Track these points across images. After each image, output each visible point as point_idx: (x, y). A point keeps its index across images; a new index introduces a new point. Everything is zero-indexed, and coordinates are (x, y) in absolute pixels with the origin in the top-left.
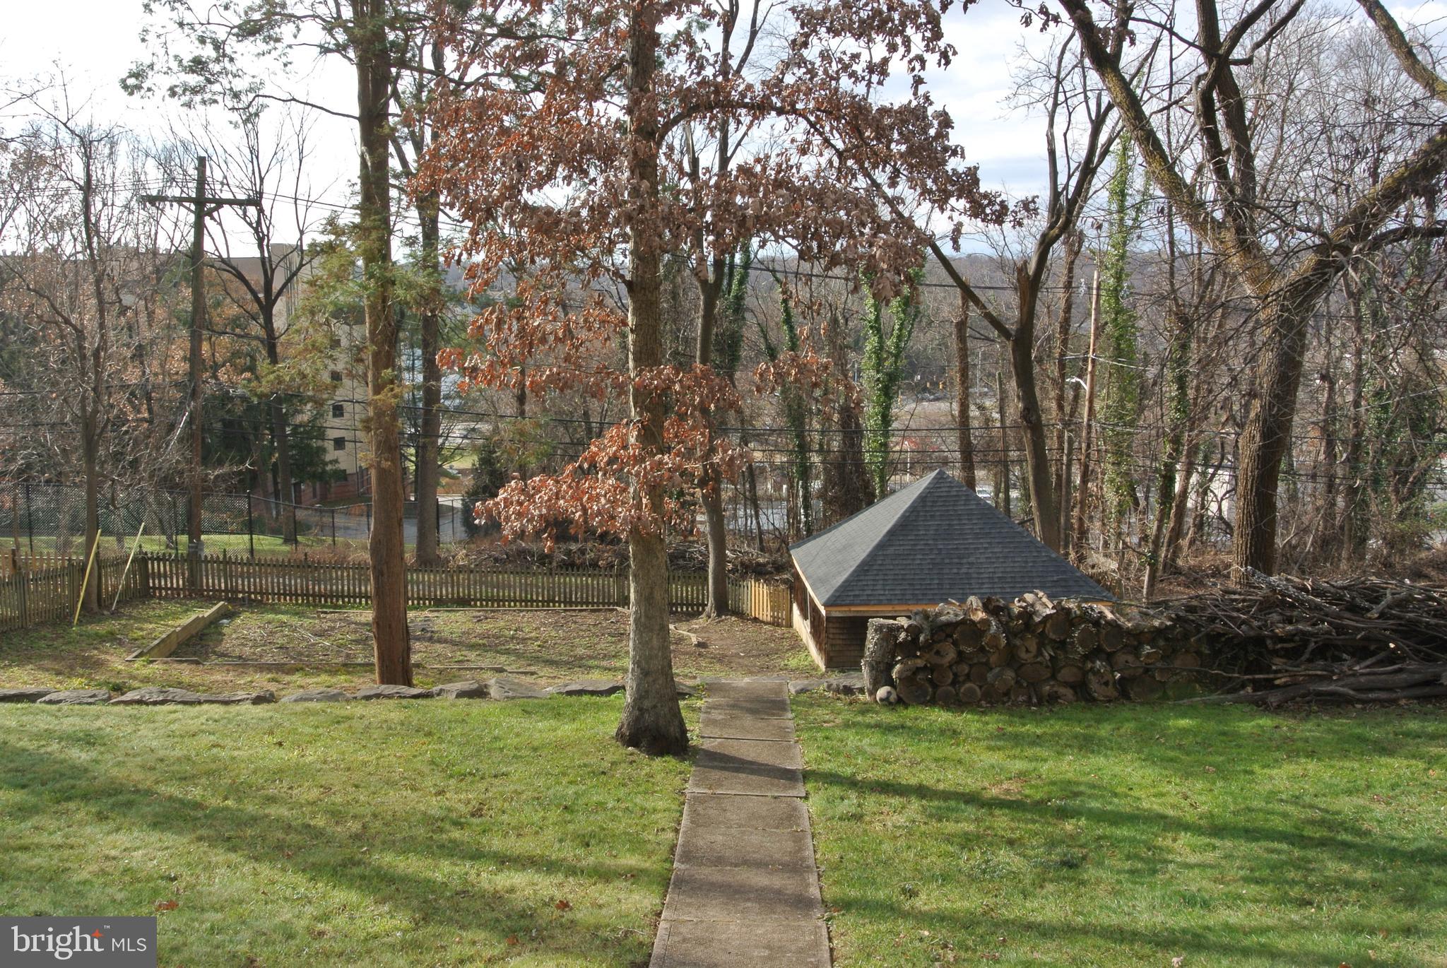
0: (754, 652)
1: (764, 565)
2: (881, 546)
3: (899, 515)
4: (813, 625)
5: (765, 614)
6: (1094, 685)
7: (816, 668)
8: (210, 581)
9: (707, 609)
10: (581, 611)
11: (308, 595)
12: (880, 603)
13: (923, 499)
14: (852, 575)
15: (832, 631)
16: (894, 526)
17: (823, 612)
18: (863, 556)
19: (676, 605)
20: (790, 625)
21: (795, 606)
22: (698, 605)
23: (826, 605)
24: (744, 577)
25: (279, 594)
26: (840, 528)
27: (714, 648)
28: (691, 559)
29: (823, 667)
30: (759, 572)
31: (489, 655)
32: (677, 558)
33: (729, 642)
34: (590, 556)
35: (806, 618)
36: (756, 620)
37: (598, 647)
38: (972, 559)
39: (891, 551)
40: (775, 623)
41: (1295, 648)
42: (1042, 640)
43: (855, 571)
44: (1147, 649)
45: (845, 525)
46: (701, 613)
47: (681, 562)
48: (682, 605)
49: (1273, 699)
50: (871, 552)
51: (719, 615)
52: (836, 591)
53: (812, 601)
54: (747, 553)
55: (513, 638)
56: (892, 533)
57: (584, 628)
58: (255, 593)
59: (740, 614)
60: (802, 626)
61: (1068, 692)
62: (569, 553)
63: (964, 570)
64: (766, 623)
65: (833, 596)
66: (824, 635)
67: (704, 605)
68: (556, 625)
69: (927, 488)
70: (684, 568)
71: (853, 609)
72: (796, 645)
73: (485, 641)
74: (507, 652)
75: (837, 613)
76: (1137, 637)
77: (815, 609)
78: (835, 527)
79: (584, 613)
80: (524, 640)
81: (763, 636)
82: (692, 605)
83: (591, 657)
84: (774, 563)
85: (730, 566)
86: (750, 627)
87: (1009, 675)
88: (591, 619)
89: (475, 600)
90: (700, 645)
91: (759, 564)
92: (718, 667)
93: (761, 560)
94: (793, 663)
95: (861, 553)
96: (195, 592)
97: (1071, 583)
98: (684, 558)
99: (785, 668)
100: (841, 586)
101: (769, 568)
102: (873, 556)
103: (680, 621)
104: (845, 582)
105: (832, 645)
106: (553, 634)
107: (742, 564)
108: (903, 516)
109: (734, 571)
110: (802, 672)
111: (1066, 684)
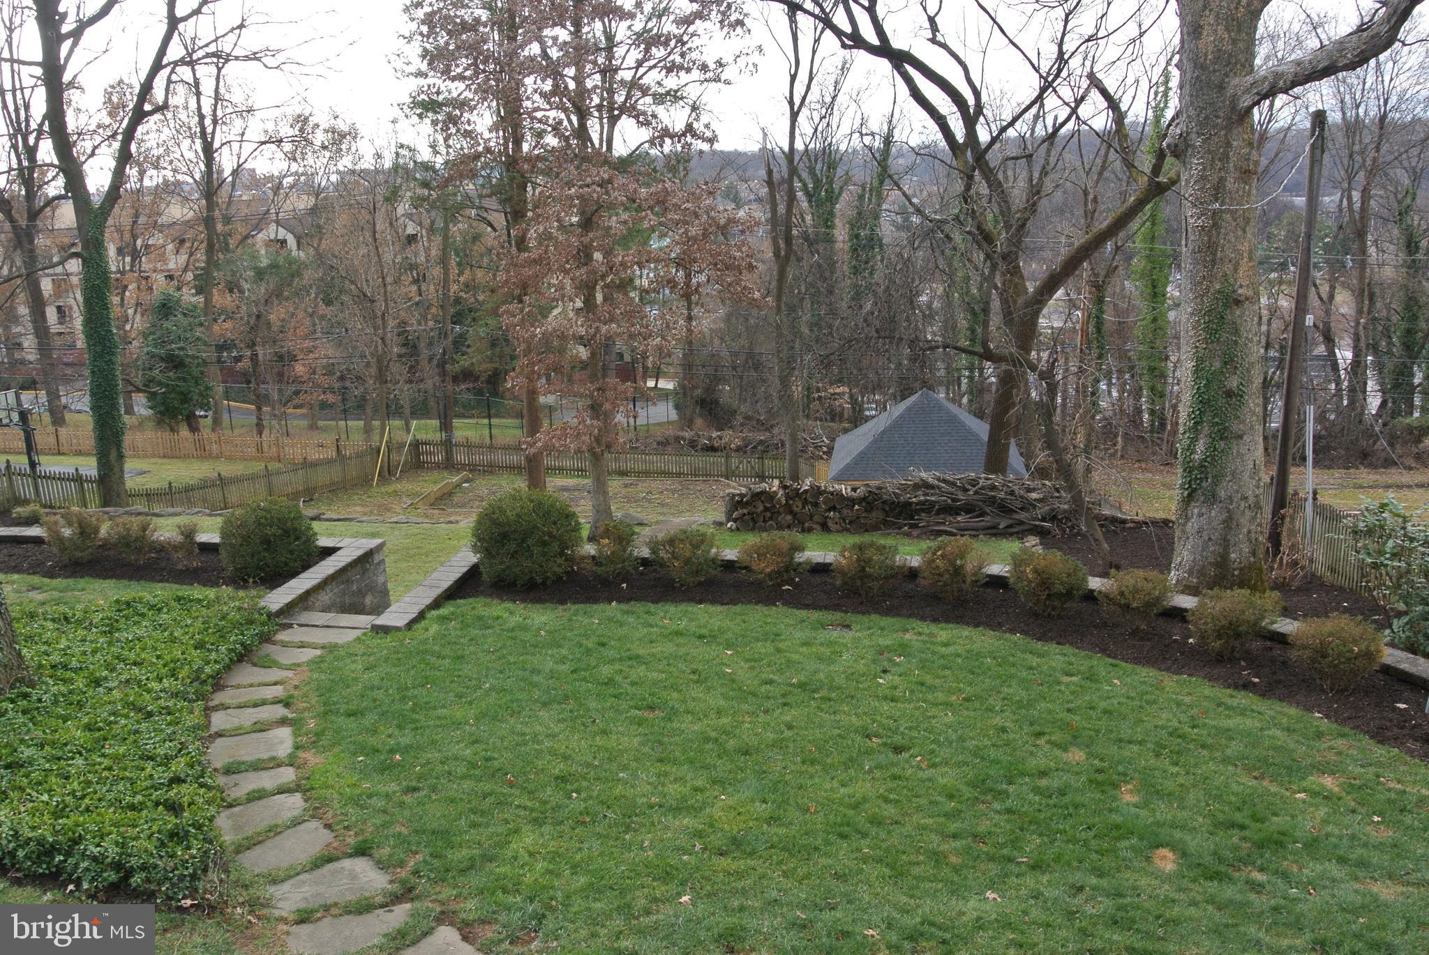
2: (875, 441)
3: (891, 421)
6: (830, 524)
8: (460, 457)
13: (910, 409)
14: (852, 460)
16: (886, 427)
18: (862, 447)
38: (934, 451)
39: (881, 444)
41: (927, 507)
42: (805, 502)
43: (854, 458)
44: (857, 507)
49: (915, 533)
50: (868, 445)
56: (884, 433)
57: (692, 492)
58: (487, 466)
61: (818, 527)
63: (928, 458)
68: (675, 490)
69: (914, 402)
76: (853, 501)
87: (789, 517)
88: (700, 486)
96: (449, 465)
100: (843, 468)
102: (868, 448)
104: (847, 465)
108: (894, 421)
111: (818, 523)
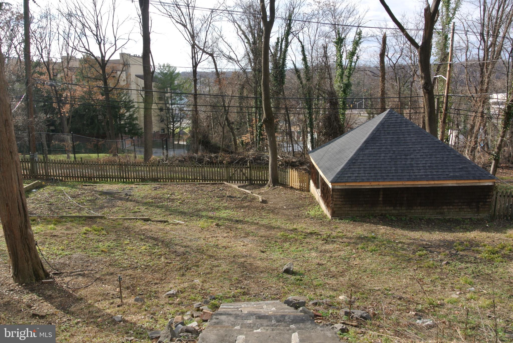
0: (291, 206)
1: (295, 162)
2: (361, 149)
3: (370, 133)
4: (322, 192)
5: (296, 184)
7: (325, 217)
9: (269, 182)
10: (207, 184)
11: (83, 177)
12: (363, 181)
13: (382, 124)
14: (346, 165)
15: (335, 196)
16: (368, 138)
17: (330, 186)
18: (351, 155)
19: (255, 180)
20: (309, 191)
21: (311, 182)
22: (264, 180)
23: (332, 182)
24: (286, 167)
25: (75, 177)
26: (336, 142)
27: (270, 204)
28: (263, 160)
29: (329, 216)
30: (293, 165)
31: (152, 208)
32: (257, 159)
33: (278, 199)
34: (220, 159)
35: (317, 187)
36: (292, 188)
37: (210, 204)
38: (412, 156)
39: (367, 152)
40: (301, 189)
43: (347, 163)
45: (338, 140)
46: (265, 184)
47: (259, 161)
48: (257, 180)
50: (356, 152)
51: (274, 186)
52: (338, 174)
53: (322, 179)
54: (288, 157)
55: (168, 198)
56: (367, 142)
57: (205, 193)
58: (59, 176)
59: (285, 185)
60: (316, 192)
62: (210, 158)
63: (409, 162)
64: (297, 190)
65: (336, 177)
66: (330, 199)
67: (267, 181)
68: (192, 192)
69: (384, 119)
70: (260, 164)
71: (347, 184)
72: (313, 202)
73: (153, 201)
74: (162, 207)
75: (338, 186)
77: (324, 184)
78: (333, 142)
79: (208, 185)
80: (173, 200)
81: (296, 197)
82: (262, 180)
83: (205, 210)
84: (299, 161)
85: (280, 163)
86: (289, 191)
88: (210, 188)
89: (160, 179)
90: (264, 202)
91: (293, 162)
92: (271, 216)
93: (294, 160)
94: (312, 213)
95: (350, 154)
96: (32, 176)
97: (470, 169)
98: (260, 159)
99: (308, 216)
100: (340, 172)
101: (297, 164)
102: (357, 154)
103: (255, 188)
104: (342, 169)
105: (335, 204)
106: (189, 196)
107: (285, 162)
108: (372, 133)
109: (282, 165)
110: (318, 219)
